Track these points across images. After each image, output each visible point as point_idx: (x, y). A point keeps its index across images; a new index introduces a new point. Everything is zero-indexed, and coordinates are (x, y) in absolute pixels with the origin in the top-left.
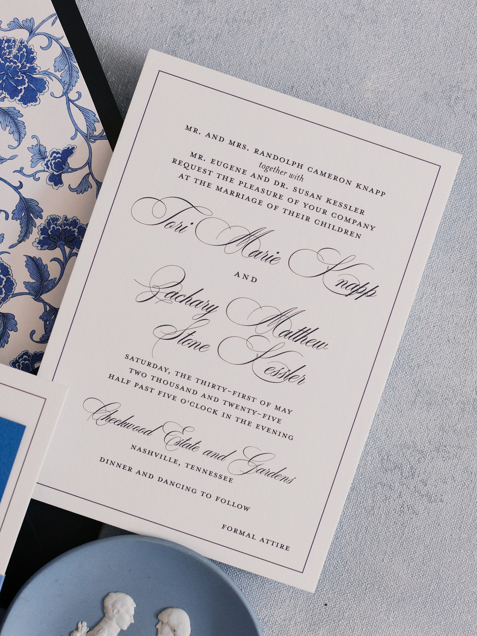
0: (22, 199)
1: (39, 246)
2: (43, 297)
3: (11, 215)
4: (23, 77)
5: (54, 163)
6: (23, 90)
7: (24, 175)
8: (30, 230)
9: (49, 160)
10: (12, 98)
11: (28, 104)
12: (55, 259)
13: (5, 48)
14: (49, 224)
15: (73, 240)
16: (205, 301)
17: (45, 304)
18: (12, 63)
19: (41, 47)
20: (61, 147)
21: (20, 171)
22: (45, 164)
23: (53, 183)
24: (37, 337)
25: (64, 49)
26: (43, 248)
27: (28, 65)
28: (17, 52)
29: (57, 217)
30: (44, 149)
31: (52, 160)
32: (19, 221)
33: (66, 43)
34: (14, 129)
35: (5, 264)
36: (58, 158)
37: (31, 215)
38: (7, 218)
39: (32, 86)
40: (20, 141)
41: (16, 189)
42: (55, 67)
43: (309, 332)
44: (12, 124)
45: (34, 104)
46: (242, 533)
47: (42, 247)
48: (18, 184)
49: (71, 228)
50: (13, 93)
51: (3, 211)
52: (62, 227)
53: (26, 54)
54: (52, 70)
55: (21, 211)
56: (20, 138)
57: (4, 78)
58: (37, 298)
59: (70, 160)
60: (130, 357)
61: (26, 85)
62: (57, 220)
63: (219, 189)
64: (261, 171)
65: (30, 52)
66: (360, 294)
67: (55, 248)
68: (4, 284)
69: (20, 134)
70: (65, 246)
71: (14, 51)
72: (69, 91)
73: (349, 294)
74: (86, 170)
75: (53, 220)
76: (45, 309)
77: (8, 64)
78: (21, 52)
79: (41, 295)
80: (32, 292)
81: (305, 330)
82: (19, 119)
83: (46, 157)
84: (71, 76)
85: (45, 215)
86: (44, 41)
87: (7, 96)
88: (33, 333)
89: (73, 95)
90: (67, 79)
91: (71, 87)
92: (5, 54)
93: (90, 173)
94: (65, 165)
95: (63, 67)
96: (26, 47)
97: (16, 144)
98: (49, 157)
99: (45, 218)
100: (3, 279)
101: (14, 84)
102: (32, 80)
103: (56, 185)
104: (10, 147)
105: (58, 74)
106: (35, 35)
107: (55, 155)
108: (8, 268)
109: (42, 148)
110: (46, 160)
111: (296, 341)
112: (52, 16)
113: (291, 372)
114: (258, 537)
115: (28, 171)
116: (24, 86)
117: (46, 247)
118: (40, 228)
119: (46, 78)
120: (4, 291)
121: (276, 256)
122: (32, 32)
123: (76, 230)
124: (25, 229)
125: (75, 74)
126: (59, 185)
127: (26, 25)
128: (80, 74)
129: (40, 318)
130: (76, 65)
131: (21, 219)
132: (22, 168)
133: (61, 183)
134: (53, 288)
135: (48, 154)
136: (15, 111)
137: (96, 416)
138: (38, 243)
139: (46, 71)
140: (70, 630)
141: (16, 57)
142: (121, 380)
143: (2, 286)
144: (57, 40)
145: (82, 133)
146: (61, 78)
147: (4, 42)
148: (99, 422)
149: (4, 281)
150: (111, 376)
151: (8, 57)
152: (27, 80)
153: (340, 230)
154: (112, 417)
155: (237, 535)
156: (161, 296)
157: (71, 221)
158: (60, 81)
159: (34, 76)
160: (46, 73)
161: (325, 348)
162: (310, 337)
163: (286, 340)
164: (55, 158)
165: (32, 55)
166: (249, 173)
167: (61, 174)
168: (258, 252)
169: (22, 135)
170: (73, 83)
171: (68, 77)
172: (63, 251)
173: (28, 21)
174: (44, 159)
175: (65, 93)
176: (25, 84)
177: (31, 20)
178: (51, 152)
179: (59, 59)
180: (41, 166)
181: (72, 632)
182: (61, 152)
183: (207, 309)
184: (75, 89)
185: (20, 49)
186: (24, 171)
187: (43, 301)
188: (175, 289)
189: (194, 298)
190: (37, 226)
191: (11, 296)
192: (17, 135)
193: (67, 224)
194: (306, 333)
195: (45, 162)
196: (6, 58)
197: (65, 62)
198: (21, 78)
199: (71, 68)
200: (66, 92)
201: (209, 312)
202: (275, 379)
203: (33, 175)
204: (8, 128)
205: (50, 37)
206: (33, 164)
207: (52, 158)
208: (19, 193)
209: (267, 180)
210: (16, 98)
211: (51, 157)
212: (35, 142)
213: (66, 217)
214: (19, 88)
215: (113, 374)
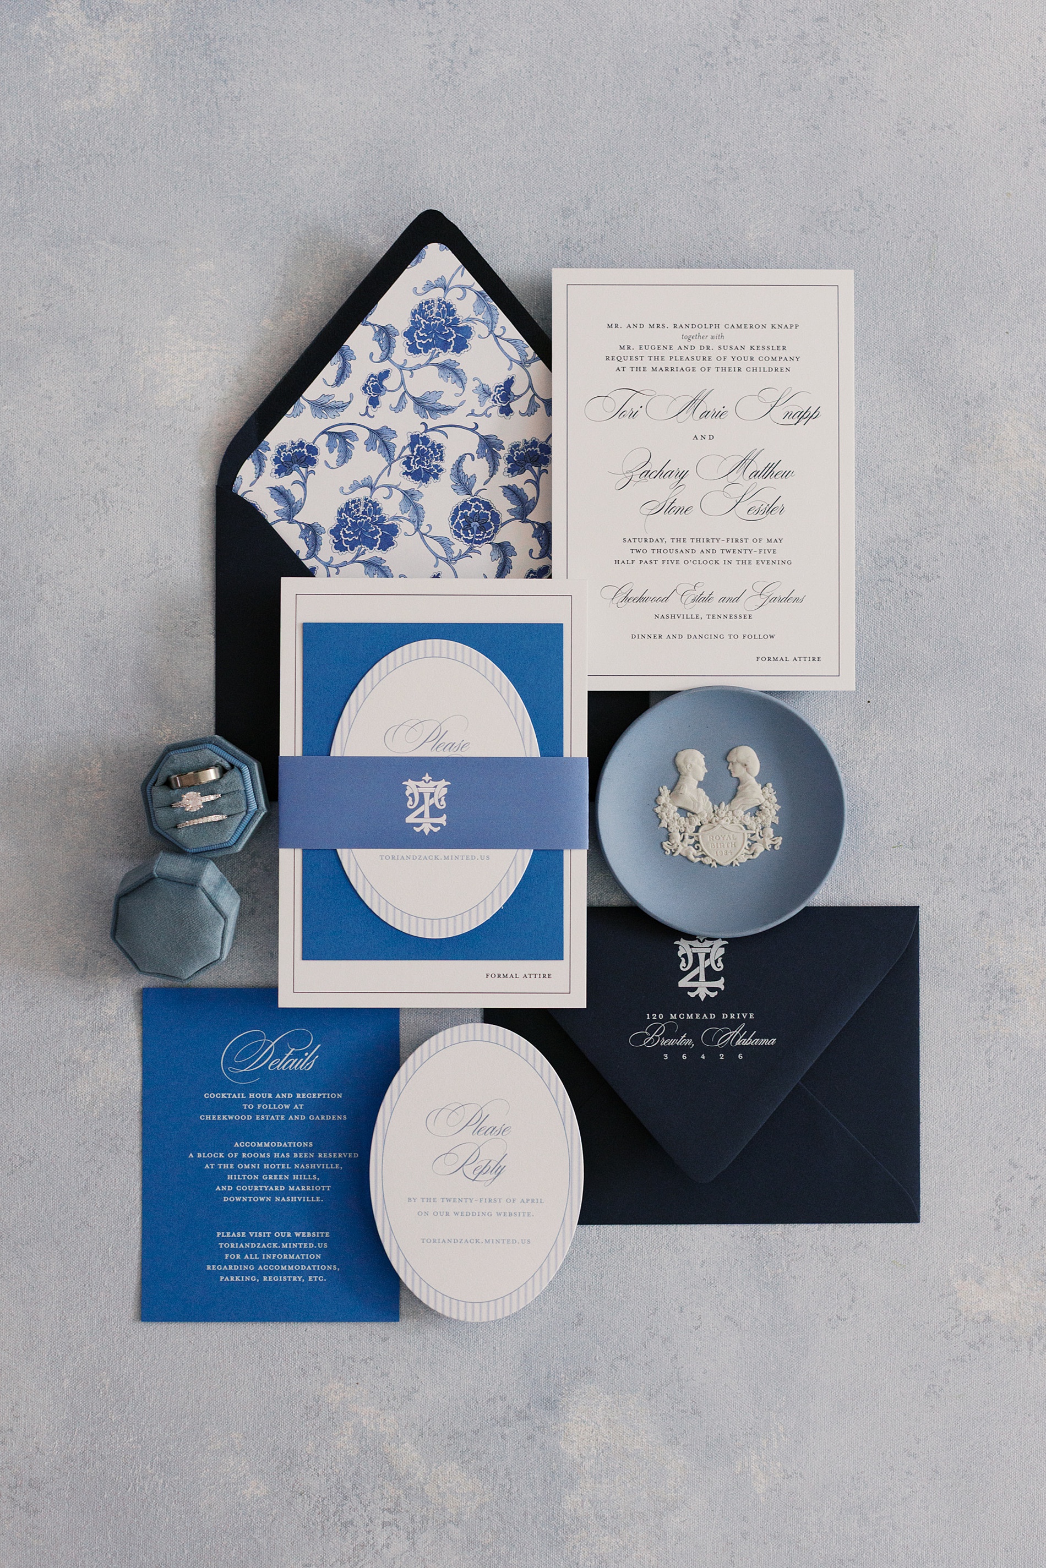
0: (481, 437)
1: (510, 474)
2: (529, 517)
3: (476, 456)
4: (449, 329)
5: (500, 396)
6: (453, 342)
7: (477, 415)
8: (498, 463)
9: (495, 395)
10: (445, 351)
11: (461, 352)
12: (527, 481)
13: (427, 310)
14: (512, 452)
15: (538, 458)
16: (676, 470)
17: (532, 523)
18: (436, 321)
19: (458, 298)
20: (502, 381)
21: (472, 414)
22: (492, 400)
23: (504, 415)
24: (536, 554)
25: (478, 294)
26: (514, 475)
27: (451, 318)
28: (438, 309)
29: (518, 443)
30: (487, 387)
31: (497, 394)
32: (484, 458)
33: (478, 288)
34: (455, 378)
35: (485, 500)
36: (502, 390)
37: (494, 449)
38: (473, 459)
39: (459, 335)
40: (463, 387)
41: (473, 430)
42: (475, 312)
43: (774, 466)
44: (453, 374)
45: (466, 350)
46: (776, 659)
47: (512, 474)
48: (474, 426)
49: (533, 448)
50: (445, 347)
51: (467, 454)
52: (524, 451)
53: (446, 309)
54: (473, 316)
55: (484, 448)
56: (463, 384)
57: (433, 336)
58: (524, 520)
59: (512, 389)
60: (627, 540)
61: (455, 336)
62: (518, 445)
63: (654, 369)
64: (684, 342)
65: (449, 306)
66: (807, 419)
67: (524, 471)
68: (490, 518)
69: (461, 380)
70: (533, 467)
71: (435, 310)
72: (493, 329)
73: (798, 422)
74: (530, 393)
75: (516, 446)
76: (534, 527)
77: (432, 323)
78: (442, 309)
79: (526, 516)
80: (518, 517)
81: (770, 466)
82: (457, 368)
83: (491, 393)
84: (491, 314)
85: (507, 445)
86: (459, 292)
87: (440, 351)
88: (531, 551)
89: (498, 331)
90: (489, 319)
91: (494, 325)
92: (428, 315)
93: (534, 394)
94: (510, 395)
95: (481, 309)
96: (444, 303)
97: (461, 390)
98: (494, 392)
99: (506, 447)
100: (488, 514)
101: (443, 339)
102: (458, 330)
103: (507, 415)
104: (456, 395)
105: (480, 317)
106: (449, 290)
107: (498, 389)
108: (489, 502)
109: (484, 387)
110: (492, 396)
111: (765, 478)
112: (459, 269)
113: (770, 506)
114: (791, 658)
115: (479, 411)
116: (452, 338)
117: (516, 473)
118: (505, 458)
119: (470, 324)
120: (493, 524)
121: (723, 410)
122: (445, 288)
123: (538, 449)
124: (492, 463)
125: (494, 312)
126: (511, 414)
127: (439, 283)
128: (499, 310)
129: (533, 536)
130: (493, 303)
131: (486, 455)
132: (473, 410)
133: (512, 412)
134: (534, 507)
135: (492, 390)
136: (452, 362)
137: (615, 601)
138: (508, 472)
139: (468, 318)
140: (654, 798)
141: (438, 314)
142: (626, 562)
143: (489, 521)
144: (470, 288)
145: (516, 361)
146: (483, 320)
147: (424, 304)
148: (620, 605)
149: (489, 516)
150: (617, 562)
151: (431, 317)
152: (454, 331)
153: (770, 370)
154: (629, 596)
155: (772, 662)
156: (636, 478)
157: (531, 443)
158: (483, 322)
159: (458, 326)
160: (469, 319)
161: (793, 475)
162: (776, 471)
163: (757, 479)
164: (499, 392)
165: (451, 308)
166: (675, 347)
167: (509, 403)
168: (707, 413)
169: (464, 381)
170: (495, 320)
171: (489, 317)
172: (533, 472)
173: (440, 280)
174: (490, 395)
175: (491, 332)
176: (453, 335)
177: (442, 278)
178: (494, 387)
179: (476, 304)
180: (489, 402)
181: (656, 798)
182: (503, 385)
183: (680, 476)
184: (499, 325)
185: (439, 307)
186: (475, 412)
187: (530, 521)
188: (647, 468)
189: (665, 470)
190: (502, 457)
191: (500, 526)
192: (459, 383)
193: (529, 447)
194: (771, 468)
195: (492, 398)
196: (430, 318)
197: (483, 305)
198: (448, 331)
199: (489, 308)
200: (491, 330)
201: (682, 478)
202: (758, 516)
203: (485, 413)
204: (450, 379)
205: (463, 288)
206: (482, 403)
207: (497, 392)
208: (477, 433)
209: (693, 348)
210: (448, 350)
211: (495, 391)
212: (477, 384)
213: (525, 441)
214: (449, 341)
215: (617, 559)
